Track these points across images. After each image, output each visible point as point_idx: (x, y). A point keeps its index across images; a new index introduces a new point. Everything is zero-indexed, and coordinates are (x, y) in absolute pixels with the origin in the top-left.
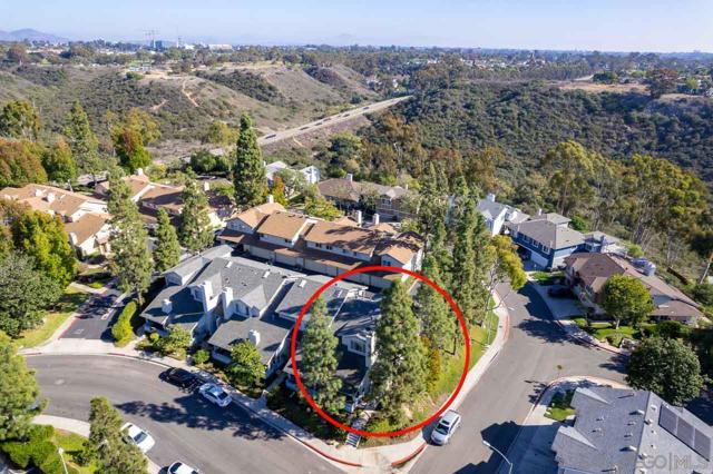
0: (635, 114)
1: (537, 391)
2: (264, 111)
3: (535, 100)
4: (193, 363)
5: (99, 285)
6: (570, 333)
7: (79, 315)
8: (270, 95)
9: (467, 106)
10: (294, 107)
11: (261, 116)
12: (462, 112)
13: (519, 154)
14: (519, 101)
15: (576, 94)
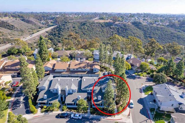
0: (111, 27)
1: (140, 90)
2: (13, 33)
3: (90, 25)
4: (63, 110)
5: (10, 98)
6: (136, 77)
7: (11, 109)
8: (12, 28)
9: (74, 27)
10: (22, 31)
11: (13, 35)
12: (73, 29)
13: (90, 38)
14: (86, 25)
15: (99, 23)
